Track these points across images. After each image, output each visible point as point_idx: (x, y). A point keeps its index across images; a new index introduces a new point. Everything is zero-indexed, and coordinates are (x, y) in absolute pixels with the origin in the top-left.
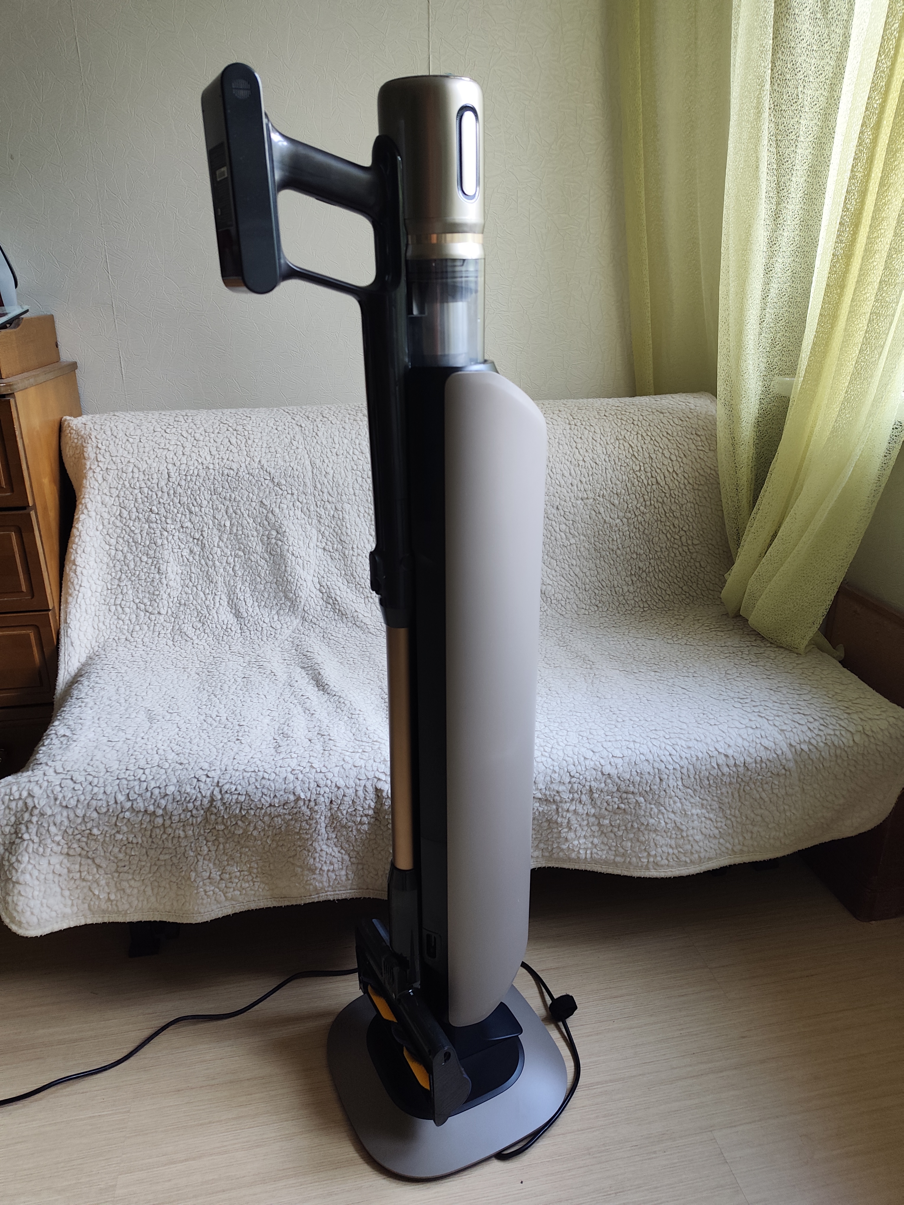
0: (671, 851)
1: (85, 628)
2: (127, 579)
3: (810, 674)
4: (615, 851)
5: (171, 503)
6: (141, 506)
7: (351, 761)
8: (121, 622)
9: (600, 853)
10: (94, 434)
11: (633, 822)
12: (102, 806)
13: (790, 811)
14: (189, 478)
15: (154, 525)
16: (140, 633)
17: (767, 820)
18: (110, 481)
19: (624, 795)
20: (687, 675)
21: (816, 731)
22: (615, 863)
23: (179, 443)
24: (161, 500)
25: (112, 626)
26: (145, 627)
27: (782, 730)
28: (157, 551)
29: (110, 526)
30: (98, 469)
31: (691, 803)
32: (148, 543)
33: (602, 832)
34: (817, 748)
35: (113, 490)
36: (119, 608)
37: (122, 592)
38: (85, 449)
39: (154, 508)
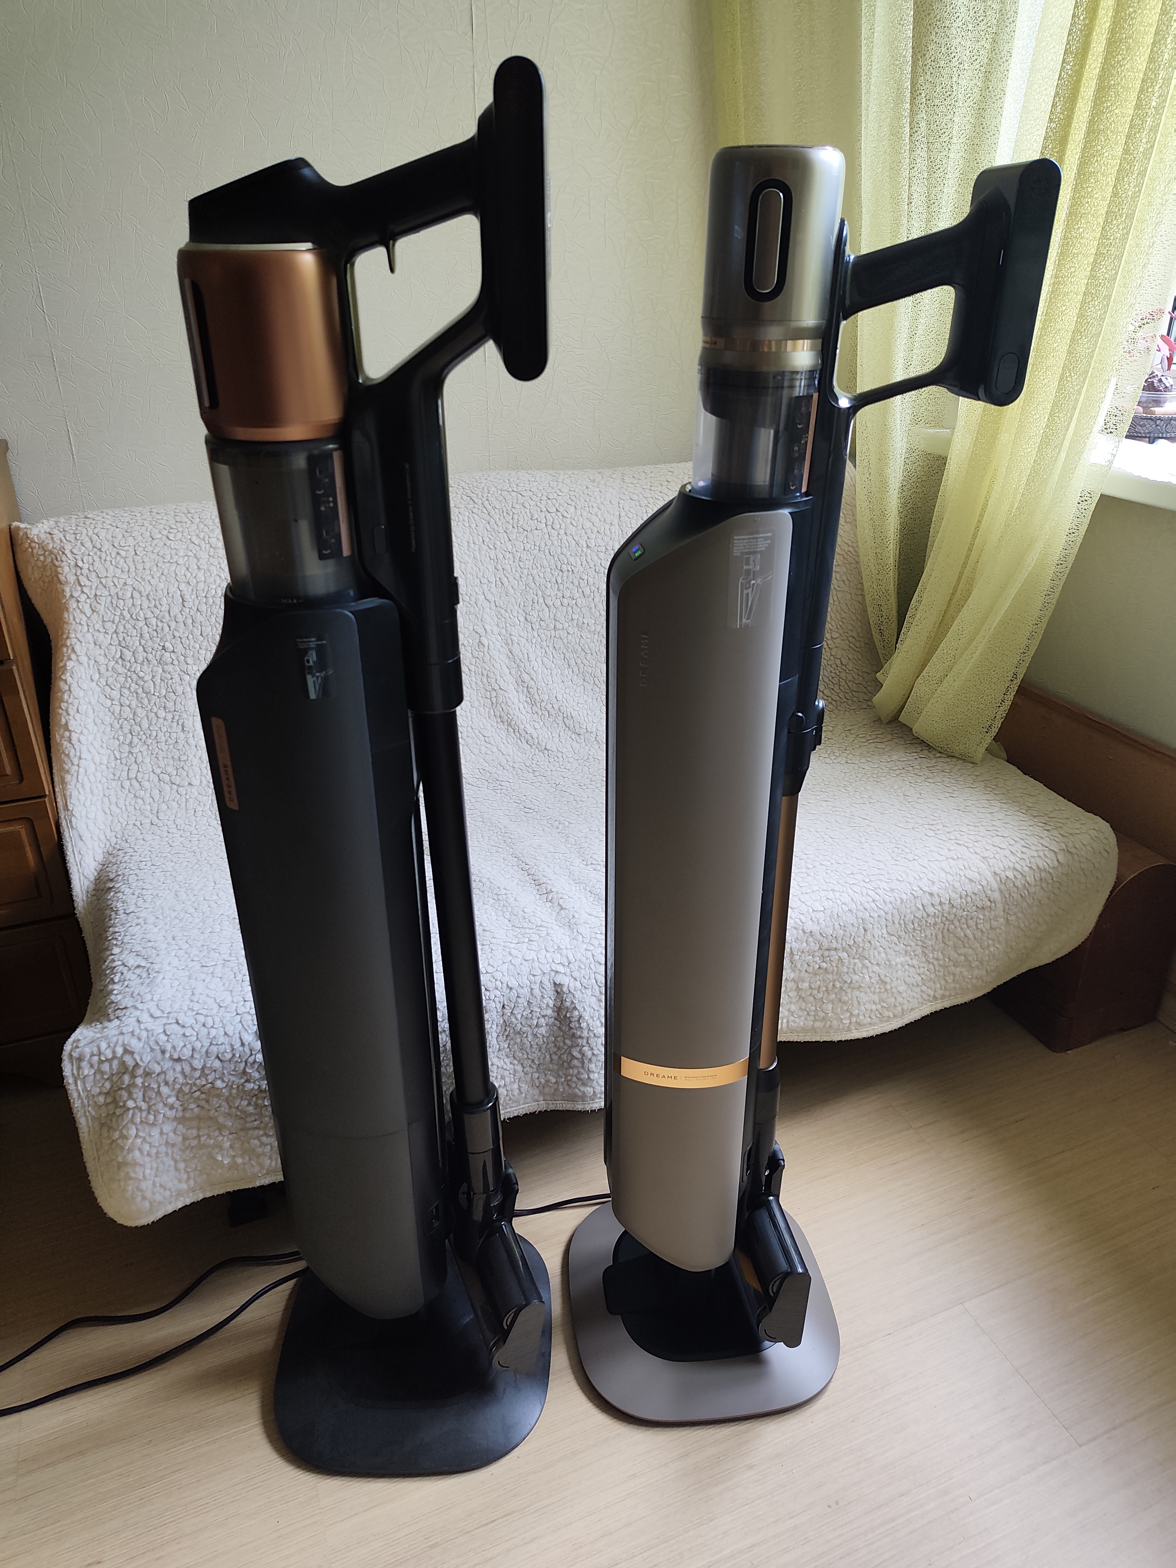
0: (874, 1007)
1: (94, 813)
2: (140, 743)
3: (994, 787)
4: (814, 1016)
5: (191, 636)
6: (150, 643)
7: (519, 955)
8: (140, 801)
9: (797, 1020)
10: (68, 547)
11: (834, 981)
12: (225, 1051)
13: (994, 946)
14: (211, 601)
15: (170, 668)
16: (169, 813)
17: (970, 958)
18: (102, 612)
19: (826, 953)
20: (862, 801)
21: (1019, 855)
22: (814, 1030)
23: (190, 553)
24: (176, 634)
25: (128, 807)
26: (175, 805)
27: (984, 858)
28: (178, 703)
29: (109, 674)
30: (84, 597)
31: (895, 951)
32: (164, 692)
33: (800, 997)
34: (1022, 874)
35: (108, 625)
36: (134, 782)
37: (136, 762)
38: (59, 570)
39: (168, 645)
